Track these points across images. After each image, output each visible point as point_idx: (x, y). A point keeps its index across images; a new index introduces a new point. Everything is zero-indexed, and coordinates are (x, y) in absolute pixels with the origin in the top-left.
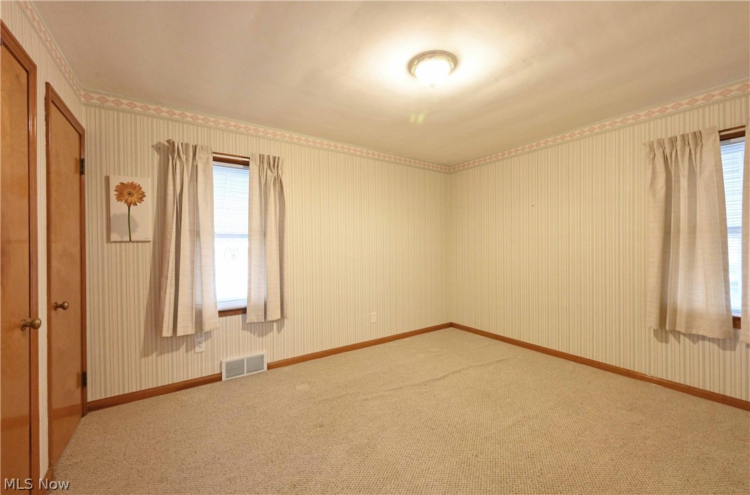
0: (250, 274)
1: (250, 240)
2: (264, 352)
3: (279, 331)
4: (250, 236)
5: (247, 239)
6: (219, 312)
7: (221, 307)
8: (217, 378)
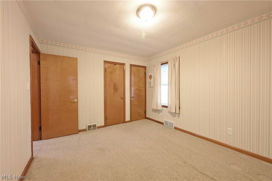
0: (168, 96)
1: (168, 86)
2: (173, 122)
3: (178, 117)
4: (168, 84)
5: (167, 86)
6: (162, 106)
7: (162, 104)
8: (162, 124)
